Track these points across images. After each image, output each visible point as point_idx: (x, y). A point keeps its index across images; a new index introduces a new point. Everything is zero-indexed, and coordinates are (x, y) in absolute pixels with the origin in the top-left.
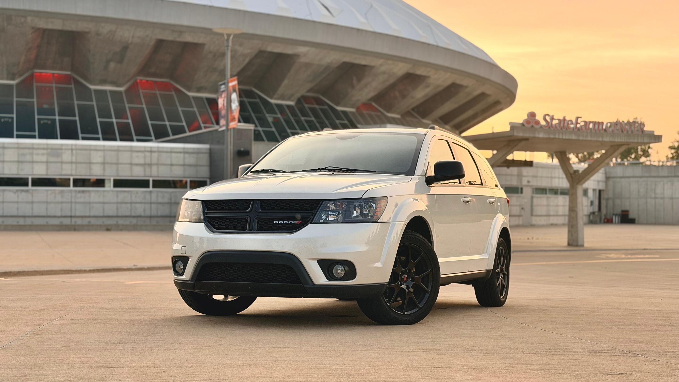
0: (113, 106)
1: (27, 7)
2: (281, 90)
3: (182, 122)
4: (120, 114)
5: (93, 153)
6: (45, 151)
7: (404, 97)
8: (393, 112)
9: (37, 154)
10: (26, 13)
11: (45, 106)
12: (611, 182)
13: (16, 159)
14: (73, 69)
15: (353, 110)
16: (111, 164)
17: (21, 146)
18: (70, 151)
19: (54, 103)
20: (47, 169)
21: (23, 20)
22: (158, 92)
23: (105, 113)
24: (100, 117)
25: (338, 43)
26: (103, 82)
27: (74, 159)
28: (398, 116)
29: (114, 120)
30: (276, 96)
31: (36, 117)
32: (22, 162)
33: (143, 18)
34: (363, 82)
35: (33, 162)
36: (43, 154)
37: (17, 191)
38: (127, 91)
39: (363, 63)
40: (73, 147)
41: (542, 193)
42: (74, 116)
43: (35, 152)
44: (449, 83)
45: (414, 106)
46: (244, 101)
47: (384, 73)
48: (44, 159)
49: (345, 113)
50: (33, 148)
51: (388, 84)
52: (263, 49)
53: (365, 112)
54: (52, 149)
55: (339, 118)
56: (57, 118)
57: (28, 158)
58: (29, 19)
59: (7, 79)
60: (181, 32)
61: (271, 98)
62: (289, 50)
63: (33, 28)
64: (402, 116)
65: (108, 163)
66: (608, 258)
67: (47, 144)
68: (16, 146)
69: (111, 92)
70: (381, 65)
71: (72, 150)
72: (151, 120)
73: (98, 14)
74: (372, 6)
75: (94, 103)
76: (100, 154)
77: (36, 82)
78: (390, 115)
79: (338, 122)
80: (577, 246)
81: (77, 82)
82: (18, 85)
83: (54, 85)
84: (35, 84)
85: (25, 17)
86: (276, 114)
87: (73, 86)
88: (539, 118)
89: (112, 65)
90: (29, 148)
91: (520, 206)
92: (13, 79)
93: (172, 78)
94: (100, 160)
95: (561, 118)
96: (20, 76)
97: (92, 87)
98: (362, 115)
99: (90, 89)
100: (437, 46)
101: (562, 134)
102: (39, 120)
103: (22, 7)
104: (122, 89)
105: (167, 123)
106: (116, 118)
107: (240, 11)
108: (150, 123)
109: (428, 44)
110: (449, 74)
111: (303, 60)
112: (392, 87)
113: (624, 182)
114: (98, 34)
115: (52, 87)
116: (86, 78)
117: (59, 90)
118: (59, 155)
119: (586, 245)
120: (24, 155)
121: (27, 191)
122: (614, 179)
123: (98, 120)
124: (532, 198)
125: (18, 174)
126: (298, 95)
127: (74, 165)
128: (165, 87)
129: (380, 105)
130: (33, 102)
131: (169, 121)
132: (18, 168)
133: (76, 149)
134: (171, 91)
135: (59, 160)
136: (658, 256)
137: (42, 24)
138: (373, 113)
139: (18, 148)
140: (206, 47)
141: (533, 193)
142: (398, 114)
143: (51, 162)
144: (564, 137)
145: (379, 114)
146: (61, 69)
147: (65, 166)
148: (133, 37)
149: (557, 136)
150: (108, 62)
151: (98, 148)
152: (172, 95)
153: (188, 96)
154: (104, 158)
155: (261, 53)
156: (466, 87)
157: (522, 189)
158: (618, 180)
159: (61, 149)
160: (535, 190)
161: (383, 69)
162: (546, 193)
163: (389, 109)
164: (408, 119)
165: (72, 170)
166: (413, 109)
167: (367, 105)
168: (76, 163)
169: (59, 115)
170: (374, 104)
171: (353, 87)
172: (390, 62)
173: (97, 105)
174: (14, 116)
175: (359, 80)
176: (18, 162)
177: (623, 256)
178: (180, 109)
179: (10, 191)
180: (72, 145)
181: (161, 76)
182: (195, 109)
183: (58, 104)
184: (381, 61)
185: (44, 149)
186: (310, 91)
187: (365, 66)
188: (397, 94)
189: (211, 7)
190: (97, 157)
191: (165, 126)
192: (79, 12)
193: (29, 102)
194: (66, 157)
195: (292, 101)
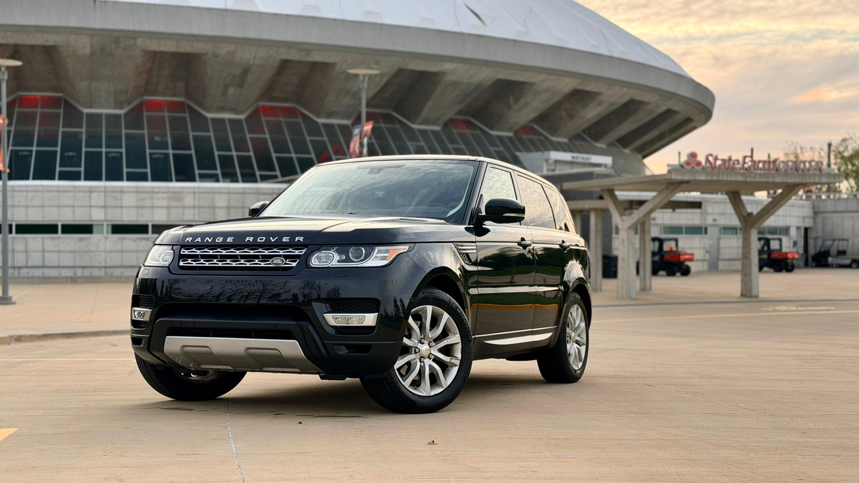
0: (233, 137)
1: (137, 28)
2: (425, 113)
3: (310, 153)
4: (241, 145)
5: (217, 196)
6: (165, 195)
7: (571, 117)
8: (560, 136)
9: (158, 199)
10: (135, 35)
11: (157, 139)
12: (820, 218)
13: (134, 203)
14: (188, 94)
15: (510, 134)
16: (236, 208)
17: (140, 190)
18: (192, 195)
19: (166, 135)
20: (168, 215)
21: (132, 42)
22: (282, 119)
23: (224, 146)
24: (218, 150)
25: (491, 58)
26: (222, 109)
27: (197, 204)
28: (565, 140)
29: (234, 153)
30: (418, 120)
31: (148, 151)
32: (141, 207)
33: (265, 36)
34: (522, 102)
35: (152, 207)
36: (163, 199)
37: (137, 239)
38: (248, 119)
39: (521, 79)
40: (196, 190)
41: (732, 234)
42: (190, 149)
43: (155, 196)
44: (626, 99)
45: (585, 126)
46: (381, 128)
47: (547, 90)
48: (165, 203)
49: (500, 138)
50: (153, 192)
51: (551, 103)
52: (403, 66)
53: (524, 137)
54: (173, 193)
55: (494, 144)
56: (171, 152)
57: (148, 203)
58: (139, 41)
59: (115, 108)
60: (309, 51)
61: (413, 122)
62: (433, 68)
63: (143, 51)
64: (570, 139)
65: (233, 207)
66: (775, 311)
67: (168, 188)
68: (135, 190)
69: (231, 121)
70: (543, 81)
71: (194, 193)
72: (276, 152)
73: (216, 32)
74: (531, 11)
75: (211, 134)
76: (225, 197)
77: (147, 111)
78: (554, 139)
79: (491, 149)
80: (751, 296)
81: (192, 111)
82: (126, 115)
83: (166, 114)
84: (145, 114)
85: (135, 38)
86: (419, 141)
87: (187, 115)
88: (701, 158)
89: (231, 90)
90: (149, 192)
91: (704, 248)
92: (121, 108)
93: (298, 102)
94: (224, 204)
95: (726, 157)
96: (130, 103)
97: (209, 115)
98: (521, 141)
99: (205, 118)
100: (611, 58)
101: (727, 175)
102: (151, 154)
103: (131, 27)
104: (242, 117)
105: (294, 155)
106: (237, 150)
107: (376, 24)
108: (274, 155)
109: (600, 55)
110: (625, 90)
111: (450, 78)
112: (558, 105)
113: (836, 216)
114: (216, 56)
115: (164, 116)
116: (201, 105)
117: (172, 120)
118: (180, 199)
119: (761, 295)
120: (143, 199)
121: (147, 239)
122: (825, 215)
123: (216, 153)
124: (719, 239)
125: (137, 221)
126: (445, 119)
127: (196, 210)
128: (290, 112)
129: (543, 128)
130: (143, 135)
131: (296, 153)
132: (137, 214)
133: (199, 193)
134: (297, 118)
135: (180, 204)
136: (833, 308)
137: (154, 46)
138: (534, 137)
139: (137, 192)
140: (338, 67)
141: (720, 233)
142: (565, 137)
143: (172, 207)
144: (729, 179)
145: (542, 138)
146: (174, 95)
147: (187, 211)
148: (255, 58)
149: (721, 178)
150: (226, 87)
151: (222, 191)
152: (299, 123)
153: (316, 123)
154: (229, 201)
155: (400, 72)
156: (648, 103)
157: (706, 229)
158: (829, 215)
159: (183, 193)
160: (722, 230)
161: (545, 85)
162: (736, 233)
163: (554, 131)
164: (577, 143)
165: (194, 215)
166: (584, 131)
167: (527, 129)
168: (199, 207)
169: (173, 149)
170: (536, 127)
171: (509, 107)
172: (554, 77)
173: (215, 136)
174: (123, 150)
175: (517, 100)
176: (138, 207)
177: (794, 308)
178: (308, 138)
179: (129, 239)
180: (194, 188)
181: (286, 100)
182: (325, 138)
183: (171, 135)
184: (542, 77)
185: (164, 193)
186: (460, 112)
187: (523, 83)
188: (563, 114)
189: (342, 21)
190: (221, 201)
191: (291, 158)
192: (195, 31)
193: (139, 134)
194: (188, 201)
195: (438, 125)
